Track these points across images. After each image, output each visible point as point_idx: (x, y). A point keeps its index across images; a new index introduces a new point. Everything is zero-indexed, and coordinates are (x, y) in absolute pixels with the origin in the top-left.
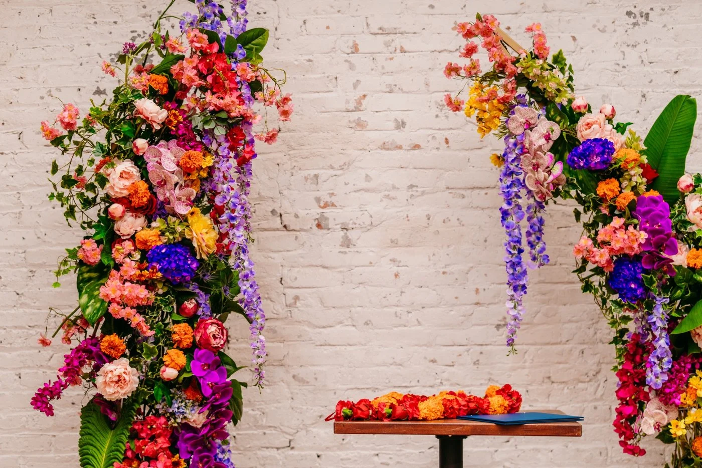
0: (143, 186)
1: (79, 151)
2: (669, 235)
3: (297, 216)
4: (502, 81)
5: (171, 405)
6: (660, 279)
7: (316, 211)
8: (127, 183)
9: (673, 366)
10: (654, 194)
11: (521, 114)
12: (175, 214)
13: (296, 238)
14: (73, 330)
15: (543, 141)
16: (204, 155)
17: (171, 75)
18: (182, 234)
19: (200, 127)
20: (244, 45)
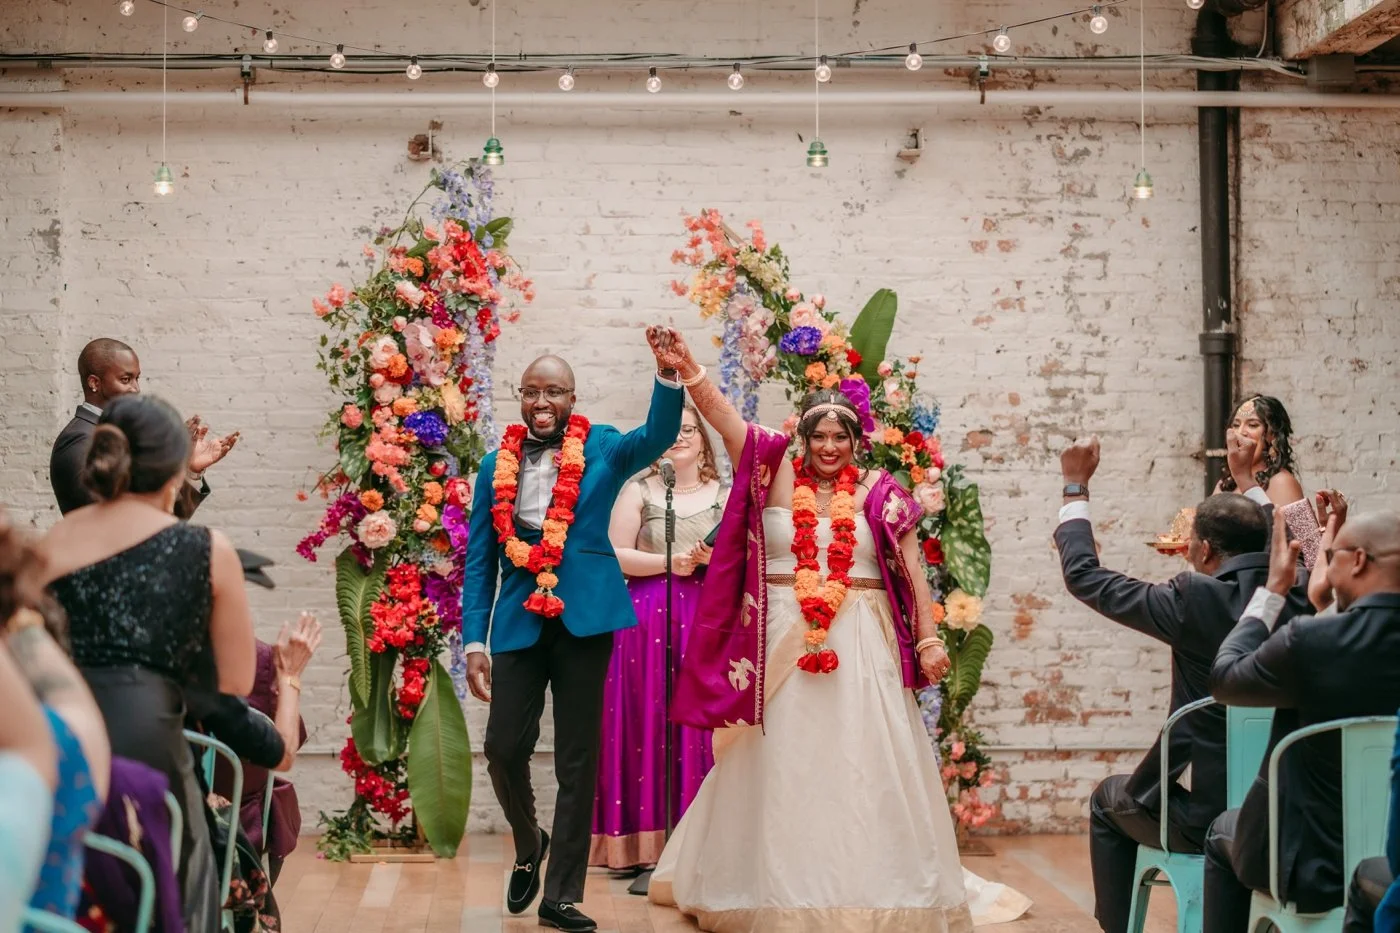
0: (401, 359)
1: (344, 327)
2: (868, 415)
4: (724, 270)
5: (421, 553)
8: (386, 356)
10: (857, 377)
11: (739, 302)
12: (429, 385)
14: (331, 486)
15: (758, 327)
16: (457, 333)
17: (426, 259)
18: (435, 402)
19: (453, 307)
20: (491, 232)
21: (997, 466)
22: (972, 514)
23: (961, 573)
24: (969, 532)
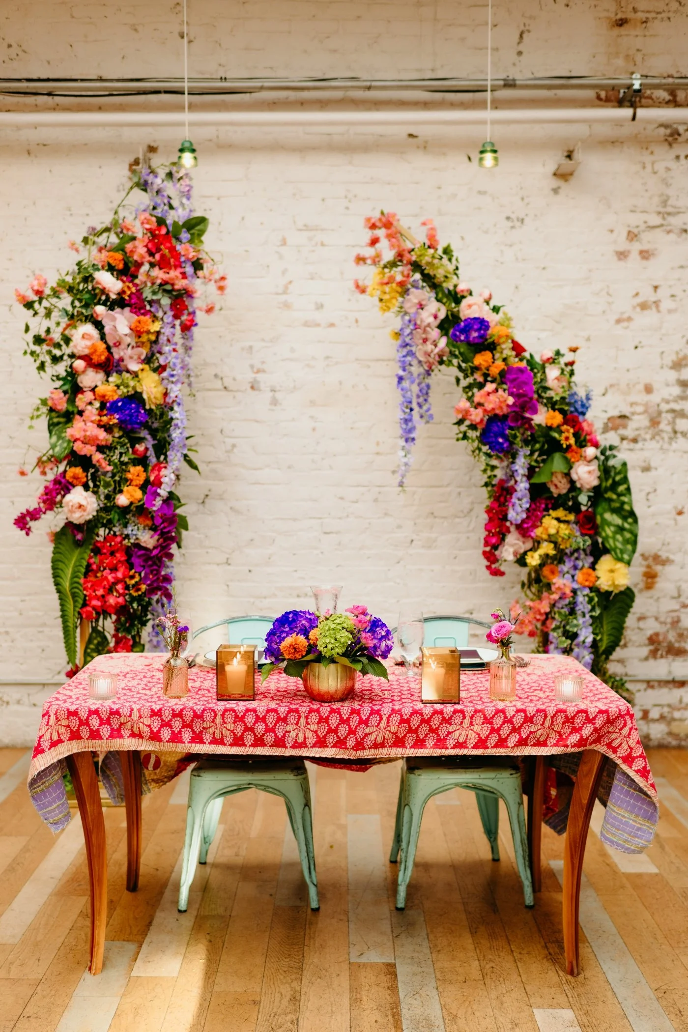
0: (102, 346)
1: (49, 316)
2: (531, 398)
3: (234, 379)
4: (400, 269)
5: (126, 527)
6: (523, 434)
7: (250, 376)
8: (89, 343)
9: (530, 506)
11: (415, 296)
12: (128, 371)
13: (234, 397)
14: (47, 467)
15: (431, 319)
16: (153, 321)
17: (126, 253)
18: (134, 388)
19: (150, 298)
20: (189, 230)
21: (632, 445)
22: (621, 488)
23: (611, 541)
24: (617, 505)
